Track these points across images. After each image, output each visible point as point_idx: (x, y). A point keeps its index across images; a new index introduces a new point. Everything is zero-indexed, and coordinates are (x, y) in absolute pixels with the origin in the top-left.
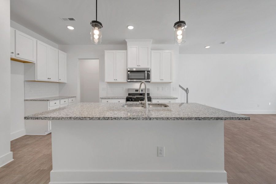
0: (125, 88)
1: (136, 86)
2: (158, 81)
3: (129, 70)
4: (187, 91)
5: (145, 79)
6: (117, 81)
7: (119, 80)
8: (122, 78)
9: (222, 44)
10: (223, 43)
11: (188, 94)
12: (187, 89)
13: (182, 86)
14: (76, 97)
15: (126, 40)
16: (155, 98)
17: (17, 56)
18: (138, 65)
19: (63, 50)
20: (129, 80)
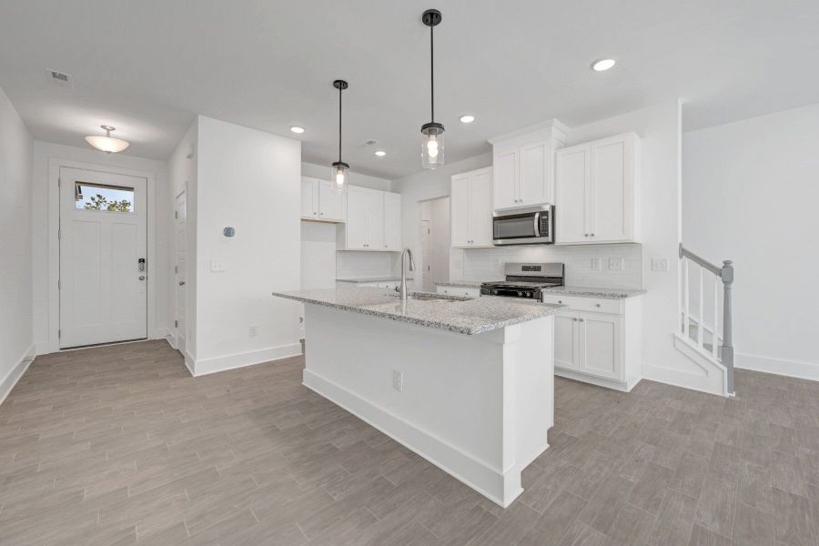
3: (495, 215)
4: (725, 273)
5: (534, 236)
8: (484, 237)
12: (727, 264)
13: (698, 255)
14: (412, 279)
15: (490, 141)
17: (321, 216)
18: (517, 199)
19: (395, 190)
20: (500, 242)
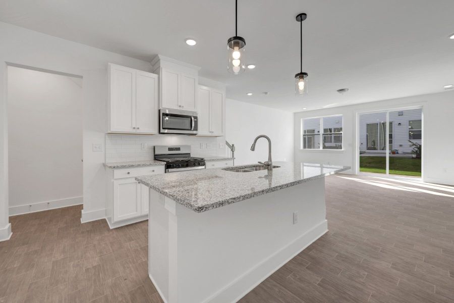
0: (146, 145)
1: (172, 141)
2: (206, 133)
4: (233, 148)
5: (190, 130)
6: (138, 131)
7: (143, 130)
9: (264, 94)
10: (266, 93)
11: (235, 152)
12: (233, 145)
13: (229, 143)
15: (159, 56)
16: (210, 160)
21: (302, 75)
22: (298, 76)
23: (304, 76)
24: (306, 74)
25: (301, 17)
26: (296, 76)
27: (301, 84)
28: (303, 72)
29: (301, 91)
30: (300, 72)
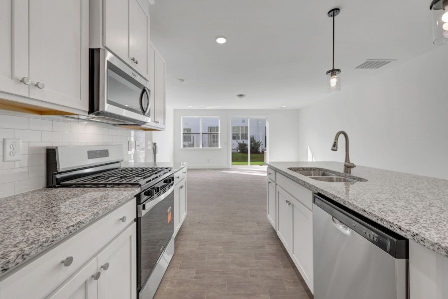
12: (155, 144)
21: (334, 72)
22: (330, 73)
23: (337, 72)
24: (338, 70)
25: (334, 12)
26: (328, 73)
27: (333, 81)
28: (335, 68)
29: (333, 87)
30: (331, 69)
